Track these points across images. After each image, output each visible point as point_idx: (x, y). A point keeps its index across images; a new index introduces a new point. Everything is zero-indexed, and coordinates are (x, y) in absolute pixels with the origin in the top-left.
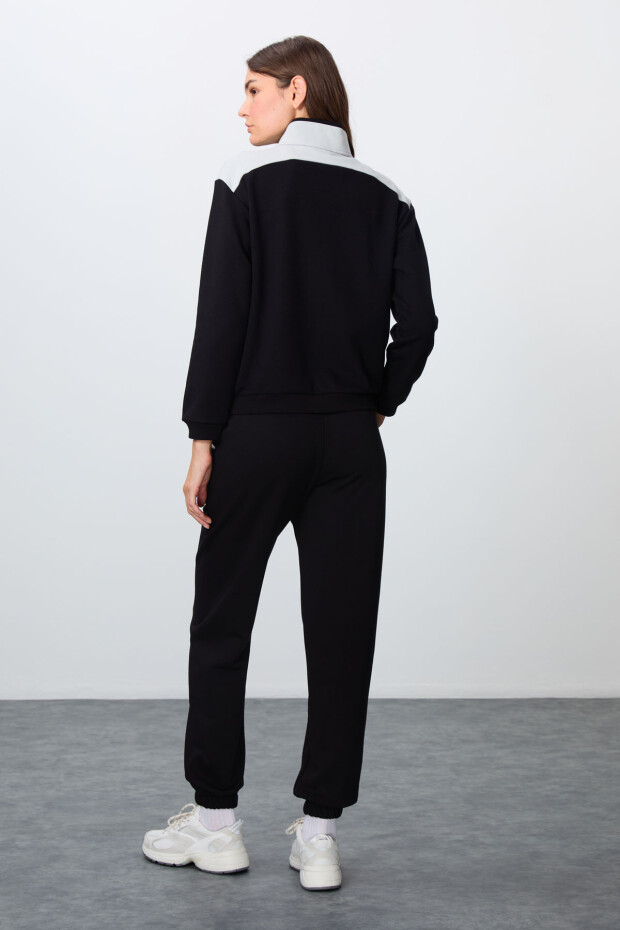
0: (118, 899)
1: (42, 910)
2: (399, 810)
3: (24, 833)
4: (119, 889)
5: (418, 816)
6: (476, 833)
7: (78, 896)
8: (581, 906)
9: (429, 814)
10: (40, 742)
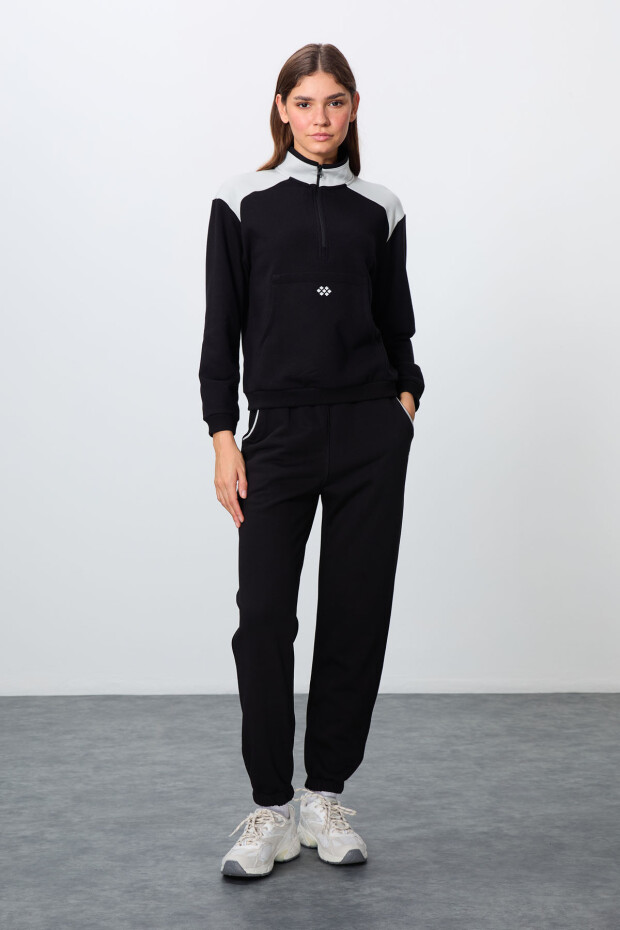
0: (147, 890)
1: (72, 902)
2: (424, 803)
3: (52, 826)
4: (146, 881)
5: (443, 808)
6: (501, 825)
7: (107, 887)
8: (605, 897)
9: (455, 807)
10: (69, 737)
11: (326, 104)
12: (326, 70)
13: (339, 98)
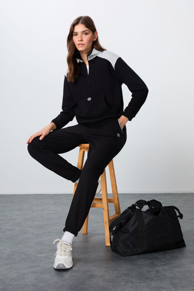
1: (20, 247)
3: (17, 226)
4: (42, 241)
10: (26, 204)
11: (82, 34)
12: (82, 23)
13: (86, 32)
